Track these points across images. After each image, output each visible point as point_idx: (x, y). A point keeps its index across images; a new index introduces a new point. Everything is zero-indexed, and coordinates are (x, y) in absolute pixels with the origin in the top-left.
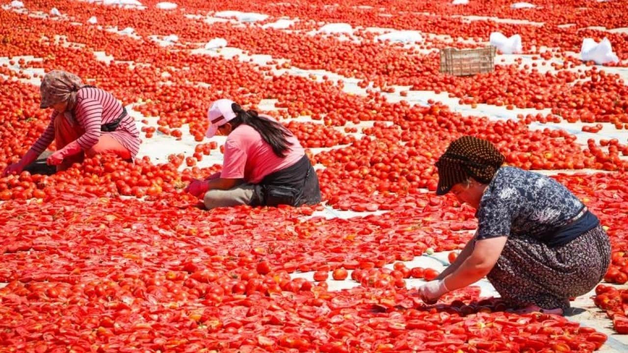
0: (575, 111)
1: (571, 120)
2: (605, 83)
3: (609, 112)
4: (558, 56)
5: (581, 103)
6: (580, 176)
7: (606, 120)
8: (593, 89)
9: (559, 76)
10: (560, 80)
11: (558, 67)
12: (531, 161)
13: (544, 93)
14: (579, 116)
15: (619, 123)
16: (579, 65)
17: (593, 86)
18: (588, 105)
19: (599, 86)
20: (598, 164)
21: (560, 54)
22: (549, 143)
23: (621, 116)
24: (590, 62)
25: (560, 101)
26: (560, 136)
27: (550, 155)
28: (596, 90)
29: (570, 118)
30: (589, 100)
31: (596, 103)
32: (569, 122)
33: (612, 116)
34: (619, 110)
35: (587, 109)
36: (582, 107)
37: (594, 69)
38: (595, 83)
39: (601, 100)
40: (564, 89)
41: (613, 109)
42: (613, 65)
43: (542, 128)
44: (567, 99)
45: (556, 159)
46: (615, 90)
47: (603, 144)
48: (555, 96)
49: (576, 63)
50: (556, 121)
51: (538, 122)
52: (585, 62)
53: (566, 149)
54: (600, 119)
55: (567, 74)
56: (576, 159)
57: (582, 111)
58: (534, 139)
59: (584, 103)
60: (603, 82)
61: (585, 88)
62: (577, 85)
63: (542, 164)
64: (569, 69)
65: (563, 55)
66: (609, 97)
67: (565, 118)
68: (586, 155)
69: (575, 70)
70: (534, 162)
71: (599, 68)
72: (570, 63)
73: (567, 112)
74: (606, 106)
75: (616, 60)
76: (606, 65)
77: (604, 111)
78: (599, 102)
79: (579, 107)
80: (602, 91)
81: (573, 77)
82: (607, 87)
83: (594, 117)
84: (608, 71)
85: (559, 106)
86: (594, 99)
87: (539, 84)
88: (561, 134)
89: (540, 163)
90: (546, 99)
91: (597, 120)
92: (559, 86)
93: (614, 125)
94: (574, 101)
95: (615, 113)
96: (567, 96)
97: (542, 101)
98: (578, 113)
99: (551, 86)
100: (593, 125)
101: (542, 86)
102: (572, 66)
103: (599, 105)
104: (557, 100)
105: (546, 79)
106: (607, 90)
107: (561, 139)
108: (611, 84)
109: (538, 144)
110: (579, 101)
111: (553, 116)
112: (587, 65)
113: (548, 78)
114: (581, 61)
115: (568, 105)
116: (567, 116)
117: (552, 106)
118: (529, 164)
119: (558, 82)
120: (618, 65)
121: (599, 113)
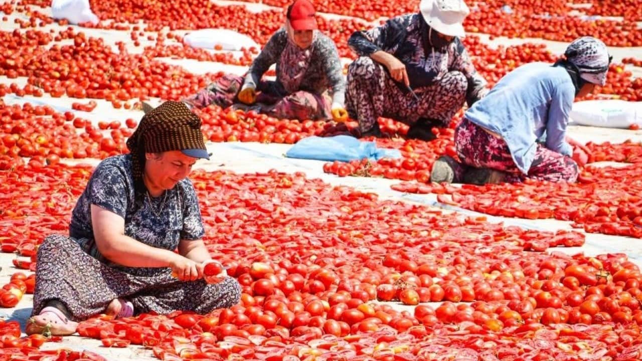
0: (58, 82)
1: (55, 94)
2: (91, 50)
3: (103, 86)
4: (20, 11)
5: (66, 73)
6: (85, 168)
7: (100, 96)
8: (77, 56)
9: (29, 36)
10: (31, 42)
11: (24, 24)
12: (20, 146)
13: (15, 58)
14: (64, 89)
15: (117, 101)
16: (49, 23)
17: (76, 52)
18: (75, 76)
19: (83, 53)
20: (103, 153)
21: (22, 7)
22: (35, 122)
23: (118, 92)
24: (63, 20)
25: (38, 68)
26: (46, 114)
27: (43, 140)
28: (80, 57)
29: (54, 91)
30: (76, 69)
31: (85, 74)
32: (52, 96)
33: (106, 92)
34: (115, 84)
35: (73, 80)
36: (67, 78)
37: (70, 29)
38: (79, 48)
39: (91, 71)
40: (39, 53)
41: (108, 82)
42: (92, 26)
43: (21, 102)
44: (46, 67)
45: (51, 145)
46: (103, 58)
47: (102, 127)
48: (32, 63)
49: (46, 21)
50: (36, 94)
51: (14, 95)
52: (57, 21)
53: (59, 131)
54: (92, 94)
55: (38, 34)
56: (75, 147)
57: (68, 83)
58: (16, 117)
59: (70, 73)
60: (88, 48)
61: (67, 54)
62: (54, 49)
63: (34, 151)
64: (38, 29)
65: (28, 10)
66: (99, 67)
67: (47, 91)
68: (86, 141)
69: (46, 29)
70: (23, 147)
71: (76, 30)
72: (38, 21)
73: (48, 84)
74: (99, 79)
75: (95, 20)
76: (82, 25)
77: (96, 85)
78: (88, 73)
79: (63, 78)
80: (89, 59)
81: (46, 39)
82: (93, 54)
83: (84, 92)
84: (89, 33)
85: (35, 75)
86: (82, 69)
87: (6, 44)
88: (47, 111)
89: (30, 148)
90: (19, 65)
91: (89, 96)
92: (31, 50)
93: (110, 104)
94: (57, 70)
95: (110, 88)
96: (45, 63)
97: (15, 67)
98: (62, 85)
99: (21, 49)
100: (85, 101)
101: (10, 48)
102: (41, 25)
103: (88, 76)
104: (33, 67)
105: (13, 39)
106: (95, 58)
107: (49, 118)
108: (99, 51)
109: (23, 124)
110: (63, 70)
111: (32, 88)
112: (60, 25)
113: (16, 38)
114: (51, 18)
115: (50, 75)
116: (50, 89)
117: (27, 75)
118: (16, 150)
119: (28, 44)
120: (97, 27)
121: (90, 87)
